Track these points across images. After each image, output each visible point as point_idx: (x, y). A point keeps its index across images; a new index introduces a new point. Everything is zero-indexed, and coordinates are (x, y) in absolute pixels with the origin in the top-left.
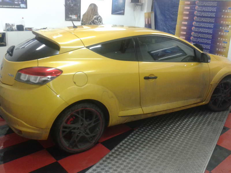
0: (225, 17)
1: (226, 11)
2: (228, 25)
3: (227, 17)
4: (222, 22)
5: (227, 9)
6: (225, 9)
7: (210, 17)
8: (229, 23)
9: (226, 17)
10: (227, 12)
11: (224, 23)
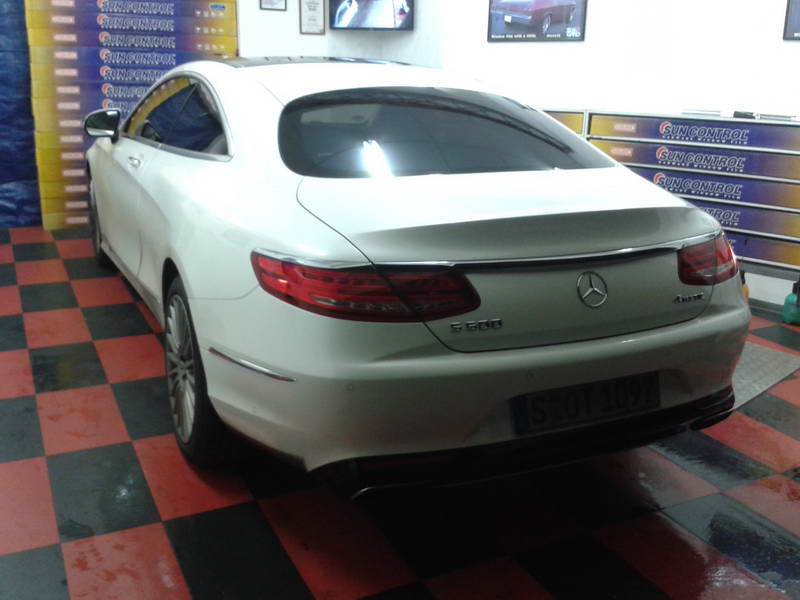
0: (206, 31)
1: (206, 15)
2: (220, 55)
3: (213, 30)
4: (200, 46)
5: (206, 9)
6: (202, 9)
7: (161, 33)
8: (222, 47)
9: (210, 30)
10: (210, 18)
11: (207, 48)
